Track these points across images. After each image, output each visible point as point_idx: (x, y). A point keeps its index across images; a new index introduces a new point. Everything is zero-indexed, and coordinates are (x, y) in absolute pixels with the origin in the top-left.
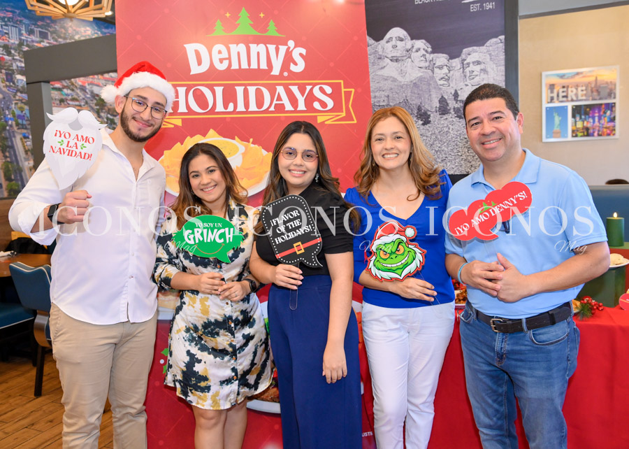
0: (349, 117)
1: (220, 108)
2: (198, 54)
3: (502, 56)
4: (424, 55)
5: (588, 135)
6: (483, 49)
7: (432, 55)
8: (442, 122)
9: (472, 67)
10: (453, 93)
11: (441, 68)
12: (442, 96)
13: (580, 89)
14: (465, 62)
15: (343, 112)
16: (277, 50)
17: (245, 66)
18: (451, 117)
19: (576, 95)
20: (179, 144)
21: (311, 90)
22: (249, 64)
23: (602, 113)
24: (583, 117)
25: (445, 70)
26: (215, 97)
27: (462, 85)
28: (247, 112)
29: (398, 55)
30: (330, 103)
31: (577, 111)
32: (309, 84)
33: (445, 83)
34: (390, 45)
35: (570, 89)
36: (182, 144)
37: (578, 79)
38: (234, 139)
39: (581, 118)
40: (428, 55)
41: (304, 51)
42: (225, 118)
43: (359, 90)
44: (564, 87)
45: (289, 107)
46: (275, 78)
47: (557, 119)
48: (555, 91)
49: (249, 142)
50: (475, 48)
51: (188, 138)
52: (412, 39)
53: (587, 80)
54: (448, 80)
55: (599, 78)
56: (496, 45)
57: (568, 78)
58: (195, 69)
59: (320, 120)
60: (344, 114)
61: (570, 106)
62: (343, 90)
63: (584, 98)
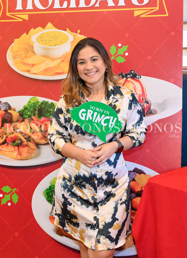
15: (157, 6)
20: (25, 34)
28: (77, 8)
36: (27, 34)
38: (66, 30)
42: (61, 13)
49: (77, 33)
51: (32, 29)
59: (136, 14)
60: (157, 8)
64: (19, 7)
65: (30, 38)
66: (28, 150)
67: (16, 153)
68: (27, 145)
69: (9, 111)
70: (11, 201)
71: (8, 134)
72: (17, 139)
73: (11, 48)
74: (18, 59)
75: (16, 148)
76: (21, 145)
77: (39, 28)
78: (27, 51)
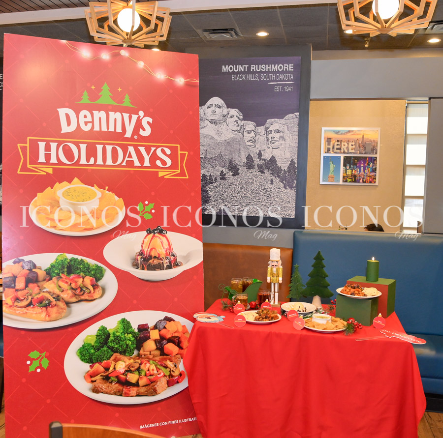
0: (182, 173)
1: (83, 161)
2: (67, 116)
3: (296, 128)
4: (236, 121)
5: (355, 181)
6: (282, 121)
7: (243, 122)
8: (248, 175)
9: (273, 134)
10: (258, 152)
11: (249, 132)
12: (249, 155)
13: (350, 144)
14: (268, 130)
15: (178, 169)
16: (130, 118)
17: (104, 129)
18: (255, 171)
19: (348, 148)
20: (49, 188)
21: (155, 150)
22: (108, 128)
23: (366, 164)
24: (352, 166)
25: (253, 134)
26: (80, 153)
27: (265, 147)
28: (104, 166)
29: (216, 119)
30: (169, 162)
31: (347, 161)
32: (153, 146)
33: (252, 144)
34: (210, 110)
35: (343, 143)
36: (52, 188)
37: (349, 136)
38: (93, 186)
39: (350, 167)
40: (239, 121)
41: (151, 120)
42: (87, 169)
43: (192, 153)
44: (338, 141)
45: (137, 163)
46: (127, 139)
47: (332, 167)
48: (332, 144)
49: (105, 189)
50: (276, 119)
51: (57, 183)
52: (228, 108)
53: (356, 137)
54: (254, 142)
55: (365, 137)
56: (292, 119)
57: (342, 134)
58: (65, 129)
59: (161, 174)
60: (179, 171)
61: (342, 156)
62: (179, 152)
63: (353, 151)
64: (42, 159)
65: (55, 193)
66: (58, 310)
67: (43, 315)
68: (56, 305)
69: (34, 270)
70: (40, 367)
71: (34, 295)
72: (44, 300)
73: (34, 202)
74: (43, 215)
75: (44, 309)
76: (49, 305)
77: (65, 183)
78: (52, 207)
